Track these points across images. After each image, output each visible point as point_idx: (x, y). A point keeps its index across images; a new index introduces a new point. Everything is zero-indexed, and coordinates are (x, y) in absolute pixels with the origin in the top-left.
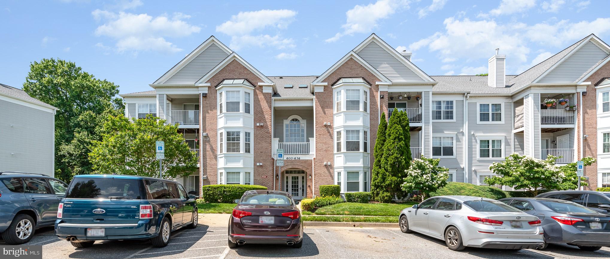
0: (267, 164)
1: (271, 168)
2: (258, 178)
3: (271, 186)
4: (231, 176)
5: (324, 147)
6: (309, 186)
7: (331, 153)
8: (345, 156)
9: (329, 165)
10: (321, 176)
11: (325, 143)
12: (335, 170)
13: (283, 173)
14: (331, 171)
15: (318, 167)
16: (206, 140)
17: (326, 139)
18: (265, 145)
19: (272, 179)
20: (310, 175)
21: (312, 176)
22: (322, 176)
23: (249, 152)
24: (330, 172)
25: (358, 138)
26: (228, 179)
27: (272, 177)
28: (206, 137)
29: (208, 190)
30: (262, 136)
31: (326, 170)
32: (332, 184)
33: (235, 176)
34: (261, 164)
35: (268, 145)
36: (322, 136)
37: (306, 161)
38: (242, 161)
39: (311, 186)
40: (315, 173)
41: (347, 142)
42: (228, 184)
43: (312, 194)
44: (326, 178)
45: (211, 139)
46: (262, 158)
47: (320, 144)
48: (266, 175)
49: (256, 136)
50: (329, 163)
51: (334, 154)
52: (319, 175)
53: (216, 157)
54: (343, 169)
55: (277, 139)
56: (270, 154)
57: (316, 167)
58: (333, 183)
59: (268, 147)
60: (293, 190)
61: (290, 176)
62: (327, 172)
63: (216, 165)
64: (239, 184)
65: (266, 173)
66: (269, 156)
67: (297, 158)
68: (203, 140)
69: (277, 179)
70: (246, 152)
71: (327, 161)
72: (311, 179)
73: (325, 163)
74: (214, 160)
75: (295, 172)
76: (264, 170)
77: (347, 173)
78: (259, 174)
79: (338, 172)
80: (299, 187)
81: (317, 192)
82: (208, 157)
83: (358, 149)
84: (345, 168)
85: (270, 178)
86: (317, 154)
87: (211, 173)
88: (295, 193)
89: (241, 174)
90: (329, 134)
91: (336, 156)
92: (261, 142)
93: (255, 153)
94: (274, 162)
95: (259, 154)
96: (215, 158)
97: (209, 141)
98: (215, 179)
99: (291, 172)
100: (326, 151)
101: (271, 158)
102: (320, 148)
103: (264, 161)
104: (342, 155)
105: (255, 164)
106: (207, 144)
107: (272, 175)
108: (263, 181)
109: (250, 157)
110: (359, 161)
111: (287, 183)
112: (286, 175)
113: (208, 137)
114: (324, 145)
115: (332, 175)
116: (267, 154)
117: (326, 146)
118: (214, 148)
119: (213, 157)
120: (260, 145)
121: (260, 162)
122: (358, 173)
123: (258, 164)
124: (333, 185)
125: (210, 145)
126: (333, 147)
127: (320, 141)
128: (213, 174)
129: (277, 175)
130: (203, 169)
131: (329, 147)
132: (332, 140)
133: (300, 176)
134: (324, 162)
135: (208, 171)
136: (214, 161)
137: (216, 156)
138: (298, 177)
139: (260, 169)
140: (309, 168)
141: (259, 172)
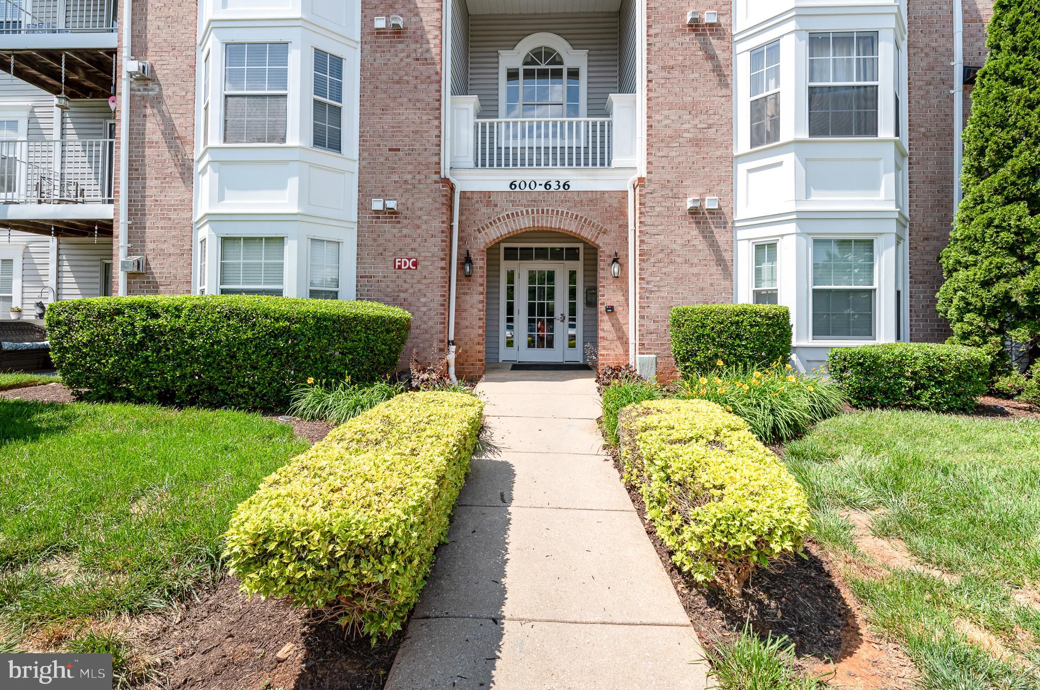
0: (419, 205)
1: (437, 225)
2: (381, 269)
3: (435, 305)
4: (240, 257)
5: (689, 126)
6: (611, 310)
7: (718, 153)
8: (806, 162)
9: (711, 212)
10: (672, 262)
11: (693, 109)
12: (741, 234)
13: (492, 252)
14: (721, 237)
15: (660, 220)
16: (143, 97)
17: (695, 89)
18: (409, 116)
19: (439, 273)
20: (615, 261)
21: (623, 267)
22: (679, 260)
23: (335, 145)
24: (713, 245)
25: (869, 68)
26: (224, 272)
27: (443, 264)
28: (144, 78)
29: (69, 323)
30: (396, 78)
31: (695, 232)
32: (727, 299)
33: (261, 257)
34: (392, 204)
35: (425, 118)
36: (676, 73)
37: (594, 199)
38: (293, 183)
39: (618, 309)
40: (645, 247)
41: (811, 89)
42: (223, 292)
43: (626, 343)
44: (695, 270)
45: (166, 92)
46: (395, 177)
47: (666, 112)
48: (412, 254)
49: (373, 76)
50: (710, 203)
51: (732, 161)
52: (660, 256)
53: (186, 172)
54: (792, 228)
55: (470, 103)
56: (435, 159)
57: (647, 220)
58: (731, 292)
59: (425, 127)
60: (531, 321)
61: (523, 270)
62: (700, 243)
63: (188, 205)
64: (279, 293)
65: (415, 245)
66: (427, 166)
67: (554, 186)
68: (132, 97)
69: (466, 277)
70: (319, 141)
71: (701, 190)
72: (621, 279)
73: (689, 199)
74: (179, 183)
75: (542, 254)
76: (405, 231)
77: (811, 242)
78: (380, 250)
79: (760, 242)
80: (557, 314)
81: (654, 336)
82: (150, 172)
83: (869, 127)
84: (802, 218)
85: (433, 269)
86: (652, 159)
87: (164, 246)
88: (541, 338)
89: (286, 248)
90: (709, 65)
91: (742, 168)
92: (392, 105)
93: (366, 154)
94: (451, 199)
95: (382, 159)
96: (182, 174)
97: (158, 100)
98: (180, 273)
99: (526, 254)
100: (696, 143)
101: (436, 177)
102: (669, 132)
103: (407, 190)
104: (789, 159)
105: (363, 206)
106: (149, 111)
107: (441, 254)
108: (400, 282)
109: (342, 172)
110: (873, 186)
111: (510, 291)
112: (505, 266)
113: (154, 79)
114: (687, 117)
115: (726, 255)
116: (420, 159)
117: (697, 121)
118: (180, 131)
119: (176, 171)
120: (388, 118)
121: (384, 195)
122: (868, 244)
123: (377, 205)
124: (729, 306)
125: (163, 116)
126: (730, 124)
127: (671, 99)
128: (172, 250)
129: (466, 260)
130: (130, 228)
131: (710, 127)
132: (724, 91)
133: (561, 269)
134: (686, 196)
135: (150, 234)
136: (176, 193)
137: (190, 169)
138: (551, 276)
139: (387, 227)
140: (608, 227)
141: (381, 240)
